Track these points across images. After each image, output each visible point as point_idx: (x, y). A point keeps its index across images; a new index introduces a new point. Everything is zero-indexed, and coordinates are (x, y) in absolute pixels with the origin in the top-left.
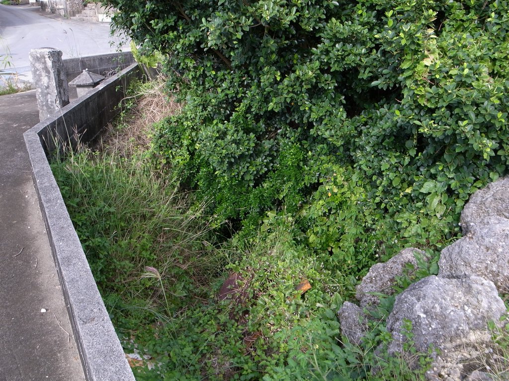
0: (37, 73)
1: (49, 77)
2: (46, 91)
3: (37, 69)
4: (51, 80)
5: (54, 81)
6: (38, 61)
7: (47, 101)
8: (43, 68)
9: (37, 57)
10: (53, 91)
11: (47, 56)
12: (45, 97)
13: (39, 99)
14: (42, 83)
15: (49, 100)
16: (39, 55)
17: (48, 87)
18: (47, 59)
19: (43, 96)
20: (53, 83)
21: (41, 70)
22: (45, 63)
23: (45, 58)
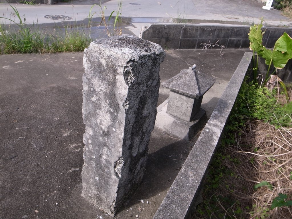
0: (93, 99)
1: (114, 118)
2: (101, 139)
3: (94, 91)
4: (117, 126)
5: (123, 129)
6: (100, 74)
7: (101, 156)
8: (105, 94)
9: (100, 65)
10: (114, 145)
11: (121, 70)
12: (97, 148)
13: (87, 145)
14: (99, 121)
15: (104, 157)
16: (103, 62)
17: (107, 134)
18: (120, 78)
19: (94, 144)
20: (120, 133)
21: (102, 97)
22: (113, 84)
23: (115, 73)
